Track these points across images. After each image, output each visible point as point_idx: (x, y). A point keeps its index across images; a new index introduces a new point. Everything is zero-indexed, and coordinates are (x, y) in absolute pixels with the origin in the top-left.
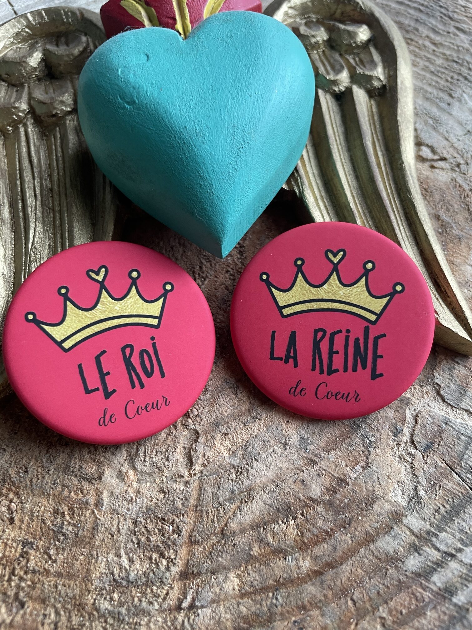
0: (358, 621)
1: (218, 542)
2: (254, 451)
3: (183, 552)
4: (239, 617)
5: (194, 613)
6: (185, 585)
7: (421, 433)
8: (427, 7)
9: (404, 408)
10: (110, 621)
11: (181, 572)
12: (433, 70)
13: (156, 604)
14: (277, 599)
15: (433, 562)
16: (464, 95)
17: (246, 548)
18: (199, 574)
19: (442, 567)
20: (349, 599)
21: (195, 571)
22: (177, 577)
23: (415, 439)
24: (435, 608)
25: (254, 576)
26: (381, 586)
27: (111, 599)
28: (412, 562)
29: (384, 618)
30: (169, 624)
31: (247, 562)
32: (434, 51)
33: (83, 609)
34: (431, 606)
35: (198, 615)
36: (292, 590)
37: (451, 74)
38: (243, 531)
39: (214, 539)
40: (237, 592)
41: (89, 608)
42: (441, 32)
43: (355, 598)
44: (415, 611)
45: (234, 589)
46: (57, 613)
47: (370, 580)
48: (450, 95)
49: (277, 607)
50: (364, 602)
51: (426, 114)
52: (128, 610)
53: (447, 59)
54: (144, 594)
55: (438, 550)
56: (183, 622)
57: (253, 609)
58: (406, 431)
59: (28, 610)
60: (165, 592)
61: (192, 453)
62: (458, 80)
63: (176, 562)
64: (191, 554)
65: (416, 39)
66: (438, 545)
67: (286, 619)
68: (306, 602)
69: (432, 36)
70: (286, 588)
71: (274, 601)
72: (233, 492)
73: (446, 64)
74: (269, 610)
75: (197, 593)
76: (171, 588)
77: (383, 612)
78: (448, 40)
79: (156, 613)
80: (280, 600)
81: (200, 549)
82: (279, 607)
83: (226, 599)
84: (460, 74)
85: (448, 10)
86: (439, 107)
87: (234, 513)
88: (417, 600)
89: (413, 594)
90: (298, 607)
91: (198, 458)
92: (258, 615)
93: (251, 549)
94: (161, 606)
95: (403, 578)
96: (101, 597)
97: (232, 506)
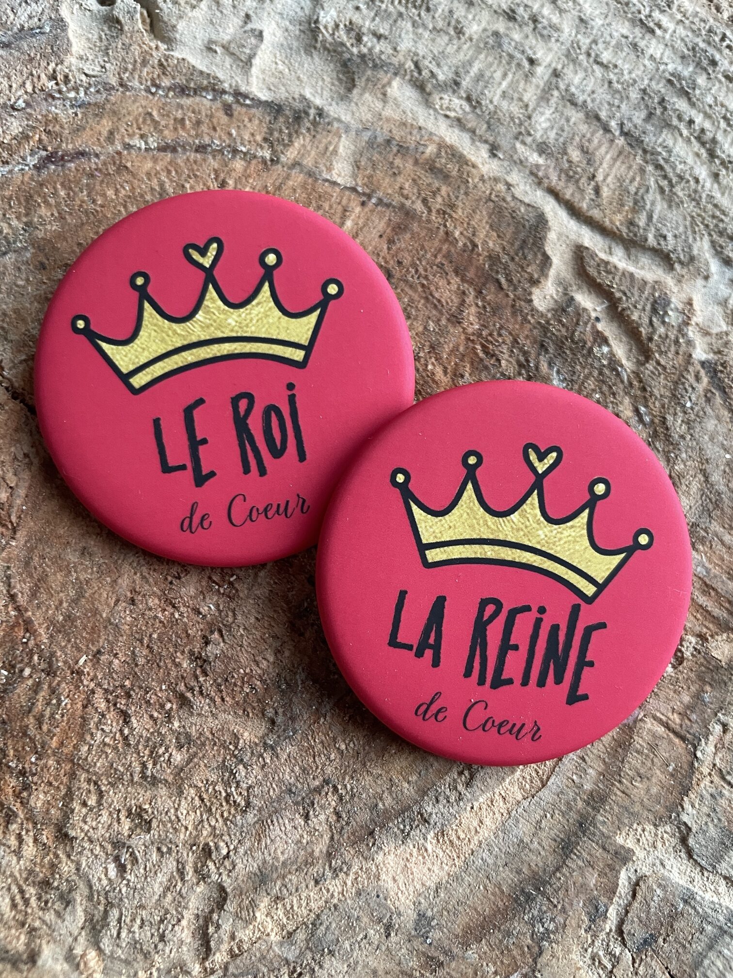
2: (330, 937)
7: (639, 918)
9: (617, 868)
23: (626, 928)
58: (613, 913)
61: (211, 930)
91: (220, 941)
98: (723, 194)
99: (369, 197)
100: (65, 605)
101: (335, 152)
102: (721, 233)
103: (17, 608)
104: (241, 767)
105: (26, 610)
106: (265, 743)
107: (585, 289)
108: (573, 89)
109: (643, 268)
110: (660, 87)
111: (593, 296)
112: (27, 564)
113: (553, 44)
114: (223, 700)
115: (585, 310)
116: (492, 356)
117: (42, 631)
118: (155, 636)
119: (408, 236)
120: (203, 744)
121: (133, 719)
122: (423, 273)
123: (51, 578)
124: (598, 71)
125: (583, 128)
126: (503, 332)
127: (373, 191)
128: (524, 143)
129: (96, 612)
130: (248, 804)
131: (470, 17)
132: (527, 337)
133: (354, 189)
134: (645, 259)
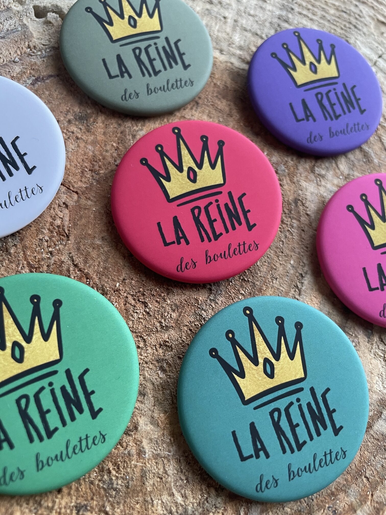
108: (244, 26)
110: (276, 20)
113: (230, 11)
121: (149, 304)
123: (92, 253)
124: (251, 18)
125: (253, 39)
128: (232, 47)
131: (195, 5)
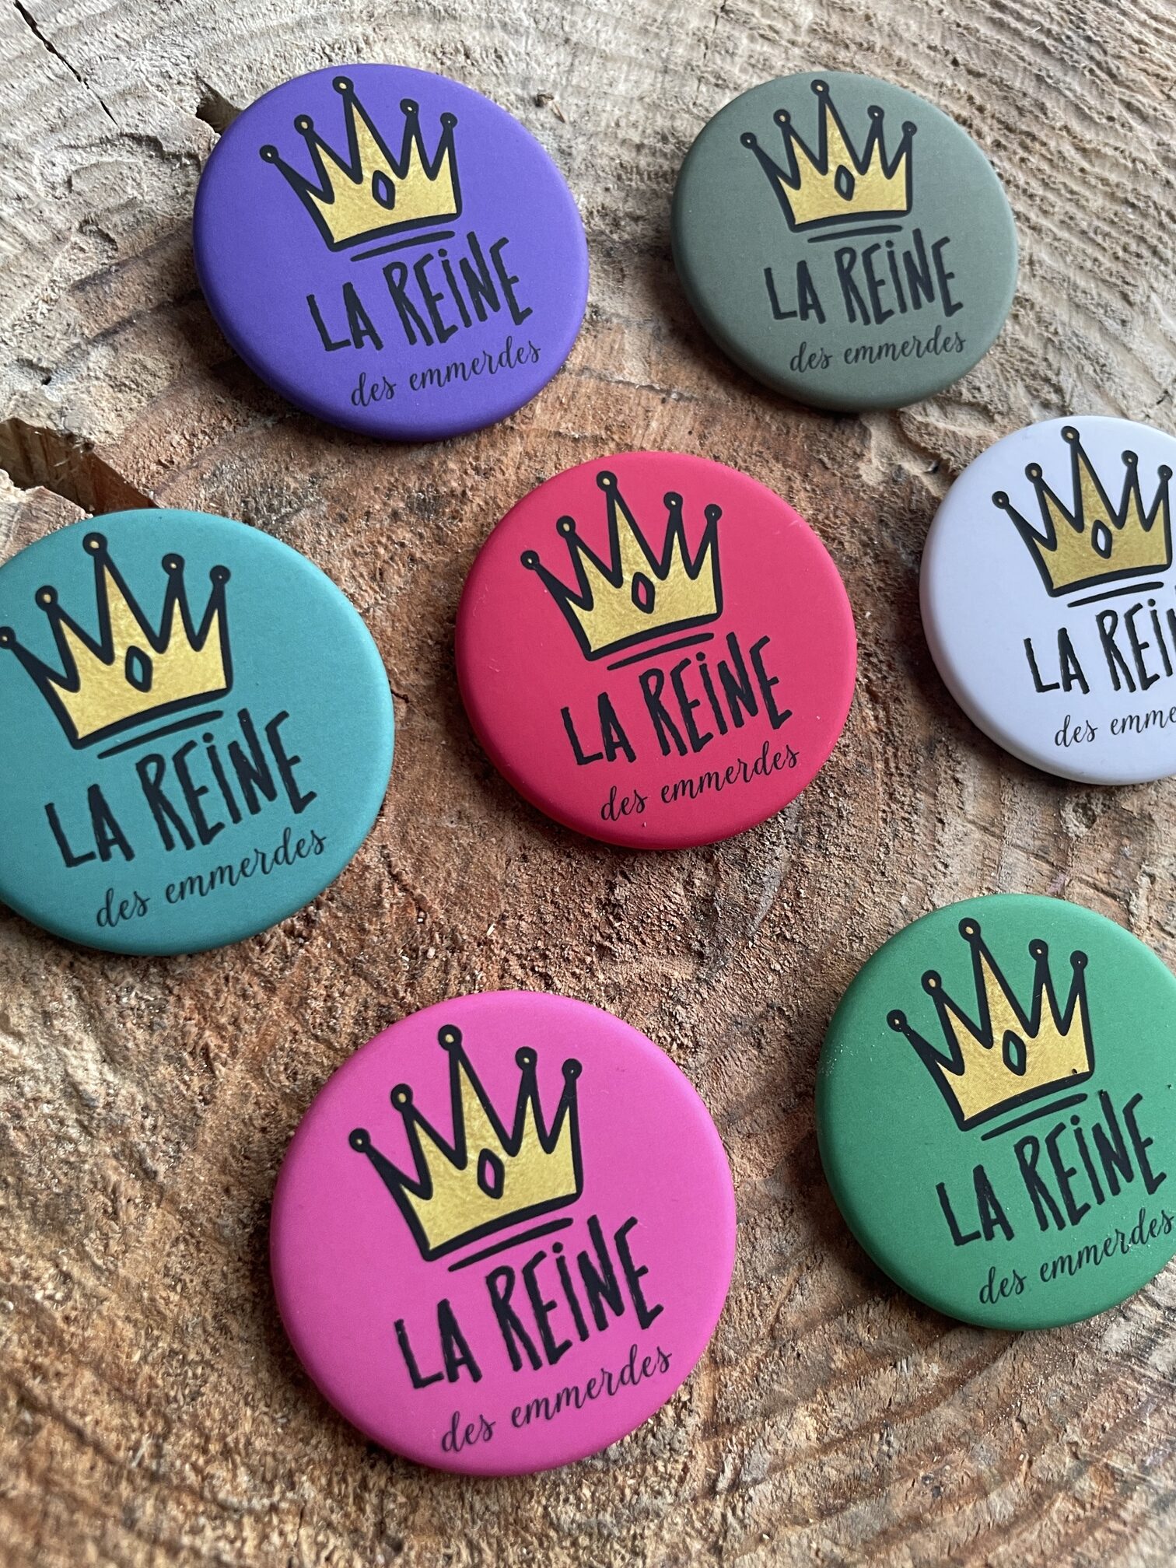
0: (1031, 1456)
1: (766, 1356)
3: (703, 1384)
4: (825, 1488)
5: (742, 1497)
6: (716, 1448)
8: (1059, 40)
10: (584, 1541)
11: (705, 1423)
12: (1084, 225)
13: (667, 1492)
14: (889, 1443)
15: (1149, 1330)
16: (1154, 296)
17: (821, 1357)
18: (740, 1421)
19: (1166, 1336)
20: (1013, 1420)
21: (733, 1417)
22: (699, 1433)
24: (1158, 1410)
25: (842, 1409)
26: (1066, 1388)
27: (579, 1499)
28: (1115, 1336)
29: (1076, 1443)
30: (698, 1525)
31: (826, 1384)
32: (1082, 170)
33: (526, 1529)
34: (1151, 1407)
35: (750, 1499)
36: (915, 1423)
37: (1124, 239)
38: (810, 1326)
39: (759, 1351)
40: (814, 1443)
41: (537, 1526)
42: (1095, 116)
43: (1024, 1416)
44: (1125, 1421)
45: (808, 1438)
46: (473, 1547)
47: (1046, 1379)
48: (1125, 297)
49: (890, 1457)
50: (1040, 1421)
51: (1079, 349)
52: (617, 1515)
53: (1112, 197)
54: (642, 1477)
55: (1158, 1306)
56: (724, 1516)
57: (848, 1470)
59: (413, 1554)
60: (680, 1467)
62: (1139, 256)
63: (693, 1406)
64: (719, 1386)
65: (1042, 136)
66: (1157, 1297)
67: (909, 1475)
68: (940, 1440)
69: (1076, 126)
70: (903, 1420)
71: (885, 1448)
72: (781, 1253)
73: (1112, 208)
74: (877, 1465)
75: (741, 1457)
76: (691, 1456)
77: (1073, 1433)
78: (1112, 142)
79: (670, 1509)
80: (896, 1444)
81: (736, 1374)
82: (895, 1458)
83: (796, 1459)
84: (1142, 239)
85: (1105, 53)
86: (1103, 330)
87: (789, 1293)
88: (1127, 1401)
89: (1121, 1392)
90: (928, 1451)
92: (858, 1478)
93: (829, 1359)
94: (676, 1495)
95: (1102, 1367)
96: (557, 1500)
97: (784, 1281)
98: (1026, 335)
99: (668, 393)
100: (454, 875)
101: (622, 350)
102: (1034, 376)
103: (404, 889)
104: (679, 1007)
105: (414, 888)
106: (698, 979)
107: (910, 457)
109: (962, 425)
111: (919, 462)
112: (403, 839)
114: (643, 942)
115: (916, 477)
116: (834, 540)
117: (436, 906)
118: (557, 890)
119: (718, 427)
120: (635, 992)
122: (743, 465)
126: (839, 513)
127: (672, 386)
129: (488, 876)
130: (697, 1044)
132: (864, 514)
133: (651, 388)
134: (963, 416)
